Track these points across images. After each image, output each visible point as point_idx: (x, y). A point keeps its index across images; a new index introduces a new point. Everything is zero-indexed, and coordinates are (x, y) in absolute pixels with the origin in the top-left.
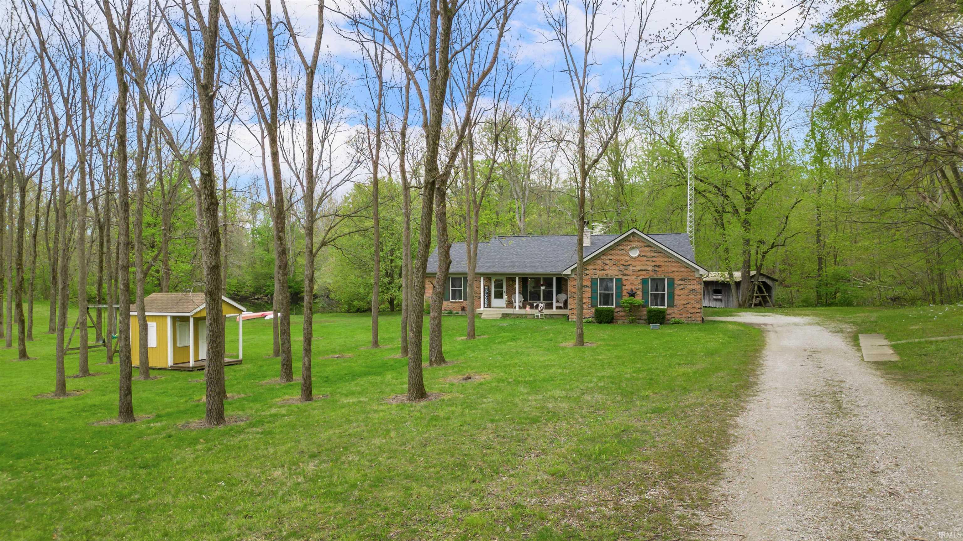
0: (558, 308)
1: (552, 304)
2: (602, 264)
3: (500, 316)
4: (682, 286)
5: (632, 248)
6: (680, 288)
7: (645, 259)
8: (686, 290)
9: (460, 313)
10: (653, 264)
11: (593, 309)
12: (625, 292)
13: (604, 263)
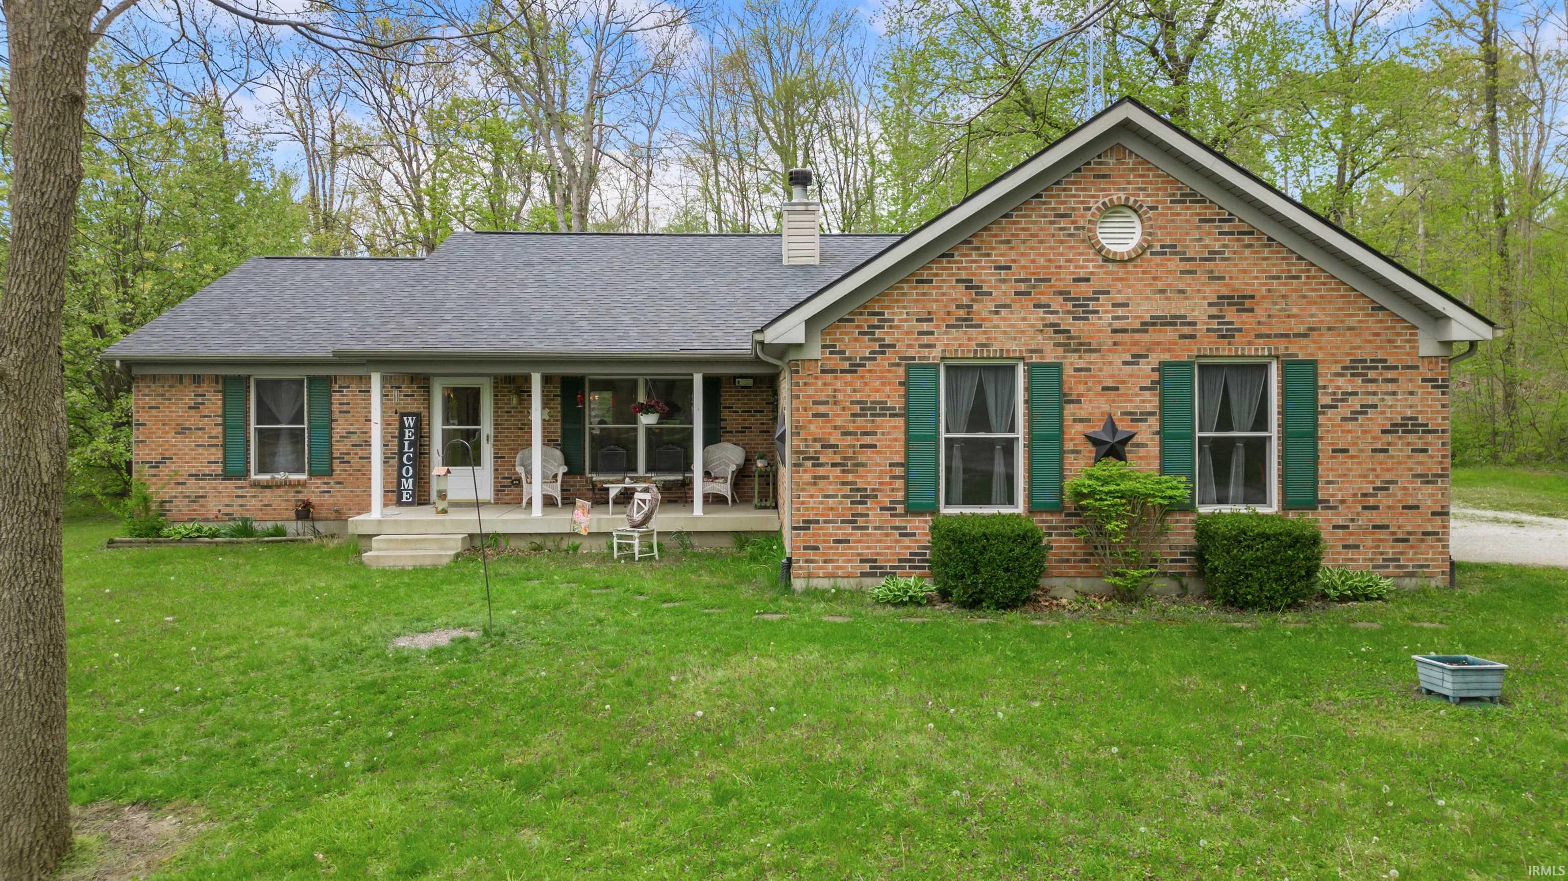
0: (714, 500)
1: (687, 484)
2: (961, 294)
3: (455, 545)
4: (1355, 403)
5: (1110, 210)
6: (1344, 410)
7: (1174, 264)
8: (1377, 420)
9: (292, 527)
10: (1211, 291)
11: (921, 526)
12: (1075, 432)
13: (969, 284)
